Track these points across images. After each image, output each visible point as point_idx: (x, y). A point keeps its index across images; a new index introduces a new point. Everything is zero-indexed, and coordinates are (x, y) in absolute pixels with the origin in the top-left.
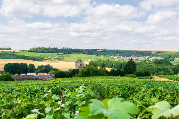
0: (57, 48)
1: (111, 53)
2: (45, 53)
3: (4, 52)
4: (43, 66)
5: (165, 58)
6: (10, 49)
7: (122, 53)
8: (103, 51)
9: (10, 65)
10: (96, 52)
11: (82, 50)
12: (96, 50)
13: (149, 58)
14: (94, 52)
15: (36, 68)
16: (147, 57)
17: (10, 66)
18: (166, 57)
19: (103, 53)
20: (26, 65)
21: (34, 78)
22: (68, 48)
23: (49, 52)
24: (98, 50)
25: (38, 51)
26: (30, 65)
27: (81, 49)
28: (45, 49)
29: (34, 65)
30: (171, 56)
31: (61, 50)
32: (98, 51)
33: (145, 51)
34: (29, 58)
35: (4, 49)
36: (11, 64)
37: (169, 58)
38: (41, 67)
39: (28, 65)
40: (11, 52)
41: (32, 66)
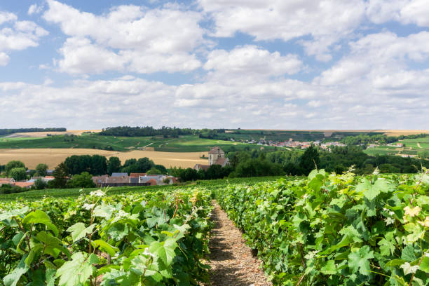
0: (151, 127)
1: (250, 136)
2: (129, 136)
3: (53, 136)
4: (135, 159)
5: (349, 145)
6: (64, 130)
7: (270, 135)
8: (236, 133)
9: (75, 160)
10: (223, 134)
11: (198, 130)
12: (222, 131)
13: (320, 145)
14: (218, 134)
15: (123, 164)
16: (316, 143)
17: (76, 162)
18: (352, 143)
19: (236, 136)
20: (104, 158)
21: (140, 182)
22: (172, 128)
23: (137, 135)
24: (227, 130)
25: (118, 133)
26: (111, 159)
27: (196, 129)
28: (129, 129)
29: (118, 159)
30: (360, 141)
31: (160, 130)
32: (226, 132)
33: (312, 132)
34: (101, 147)
35: (54, 130)
36: (77, 156)
37: (357, 144)
38: (131, 162)
39: (108, 159)
40: (66, 135)
41: (116, 161)
